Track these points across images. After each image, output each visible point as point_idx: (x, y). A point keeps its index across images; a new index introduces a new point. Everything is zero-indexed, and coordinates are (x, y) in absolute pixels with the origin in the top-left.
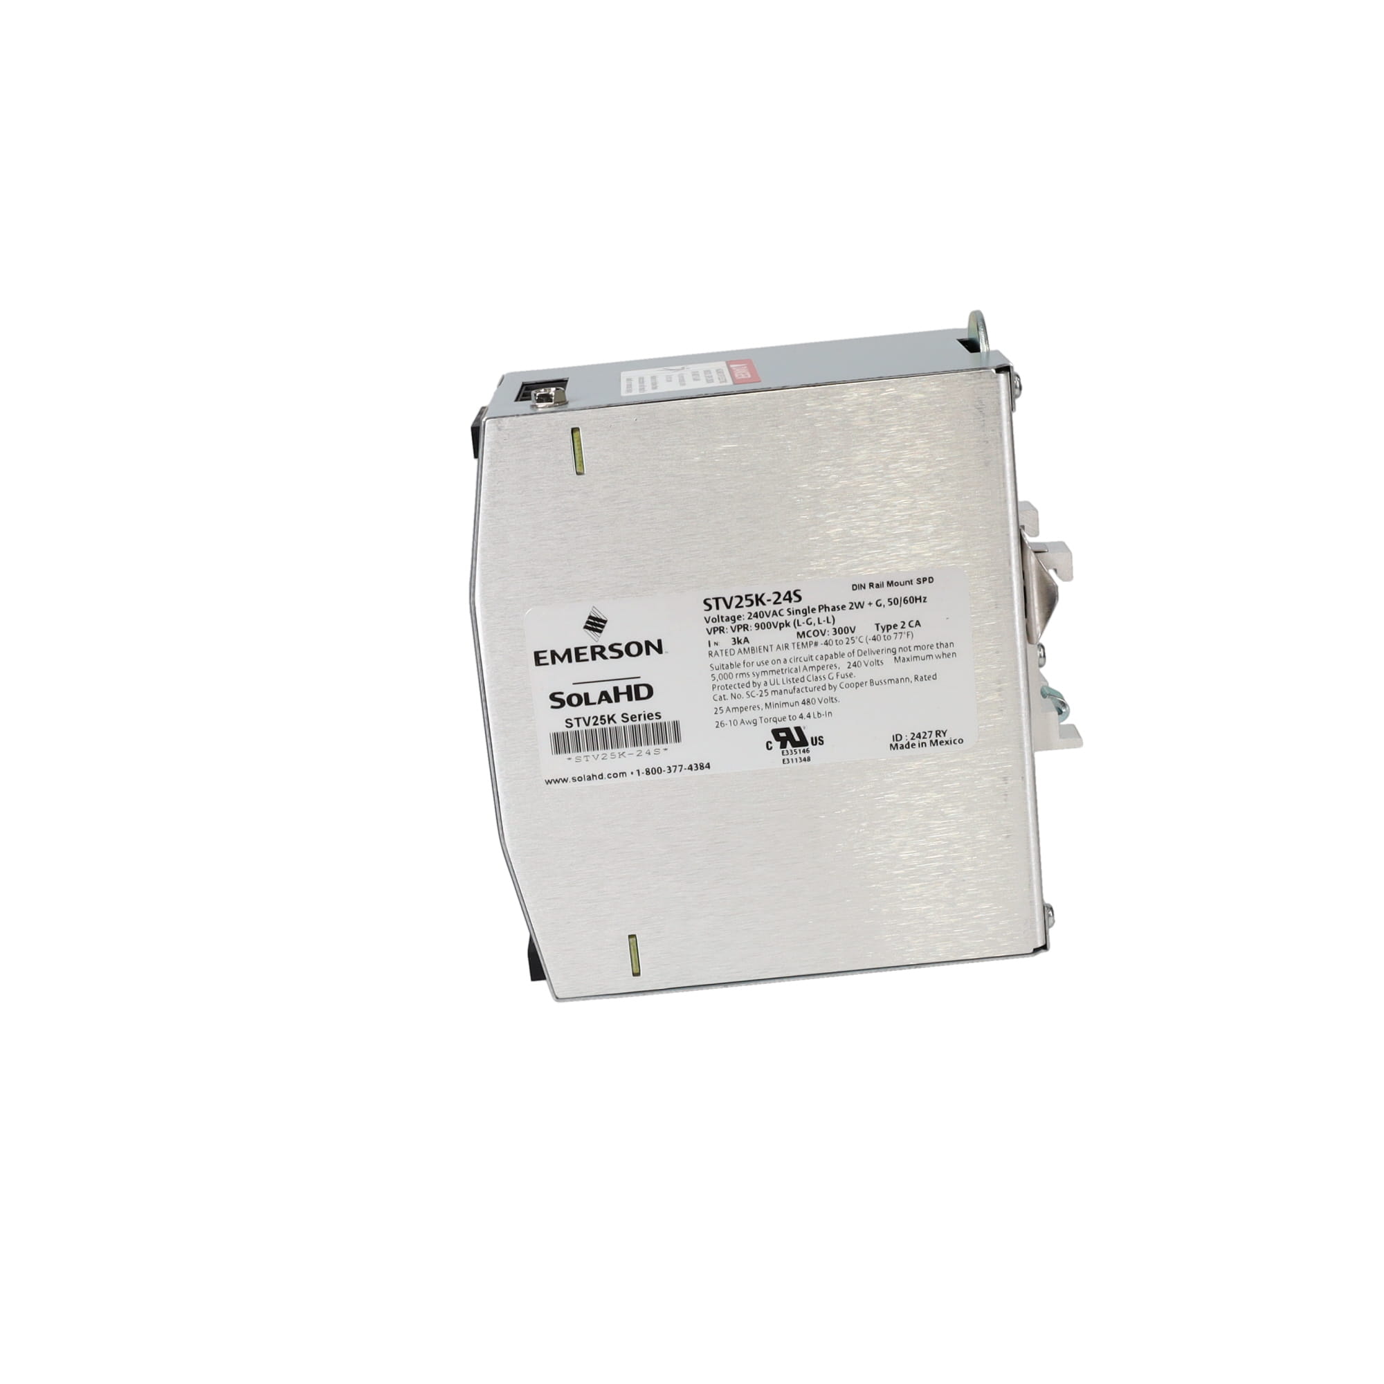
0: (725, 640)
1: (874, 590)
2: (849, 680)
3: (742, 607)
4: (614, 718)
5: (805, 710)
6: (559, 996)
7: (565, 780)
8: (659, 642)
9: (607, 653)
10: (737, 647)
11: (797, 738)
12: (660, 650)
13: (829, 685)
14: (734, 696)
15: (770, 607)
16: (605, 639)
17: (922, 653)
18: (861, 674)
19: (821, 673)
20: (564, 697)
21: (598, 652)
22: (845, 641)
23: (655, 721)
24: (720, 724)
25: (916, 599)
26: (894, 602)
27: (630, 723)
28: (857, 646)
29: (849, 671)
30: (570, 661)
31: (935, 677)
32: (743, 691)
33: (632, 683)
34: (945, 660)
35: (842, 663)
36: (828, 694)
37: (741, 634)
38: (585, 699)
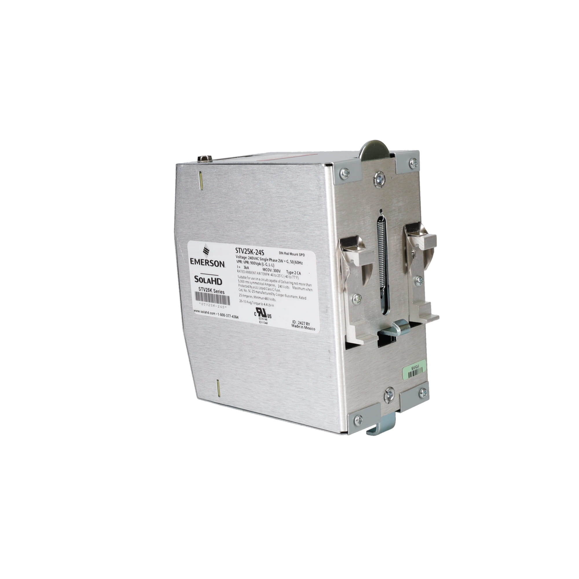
0: (242, 265)
1: (286, 255)
2: (278, 293)
3: (246, 253)
4: (212, 290)
5: (266, 302)
6: (199, 396)
7: (199, 311)
8: (223, 262)
9: (209, 263)
10: (245, 270)
11: (264, 314)
12: (224, 266)
13: (273, 293)
14: (245, 291)
15: (254, 256)
16: (209, 257)
17: (302, 287)
18: (283, 291)
19: (270, 287)
20: (198, 278)
21: (207, 262)
22: (277, 275)
23: (223, 294)
24: (241, 301)
25: (299, 263)
26: (292, 262)
27: (216, 293)
28: (281, 278)
29: (279, 289)
30: (200, 264)
31: (305, 298)
32: (247, 289)
33: (217, 277)
34: (308, 291)
35: (277, 284)
36: (272, 297)
37: (247, 265)
38: (203, 280)
